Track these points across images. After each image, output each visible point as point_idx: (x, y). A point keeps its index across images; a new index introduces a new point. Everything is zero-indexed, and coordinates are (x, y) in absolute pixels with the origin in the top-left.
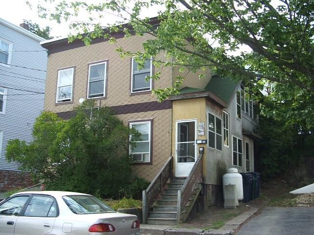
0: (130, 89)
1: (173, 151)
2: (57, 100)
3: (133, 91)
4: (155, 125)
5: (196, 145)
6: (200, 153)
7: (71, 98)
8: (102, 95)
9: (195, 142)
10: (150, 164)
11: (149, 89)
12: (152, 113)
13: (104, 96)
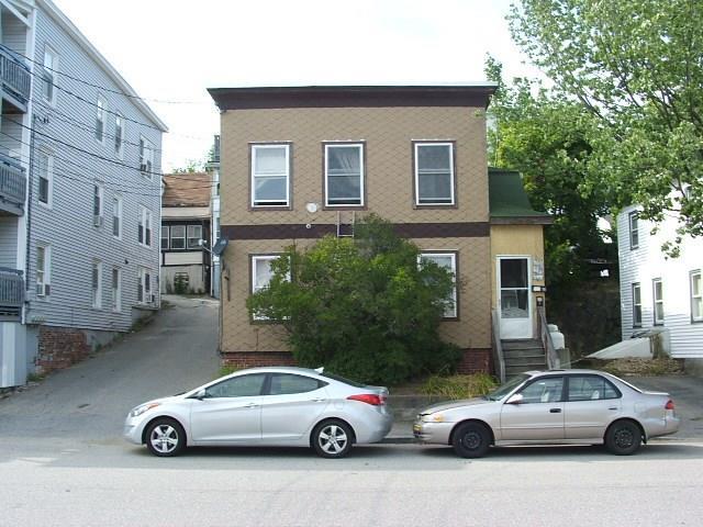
0: (415, 199)
1: (494, 300)
2: (253, 200)
3: (420, 202)
4: (461, 259)
5: (530, 292)
6: (538, 305)
7: (287, 201)
8: (359, 202)
9: (529, 288)
10: (457, 319)
11: (450, 201)
12: (455, 240)
13: (362, 204)
